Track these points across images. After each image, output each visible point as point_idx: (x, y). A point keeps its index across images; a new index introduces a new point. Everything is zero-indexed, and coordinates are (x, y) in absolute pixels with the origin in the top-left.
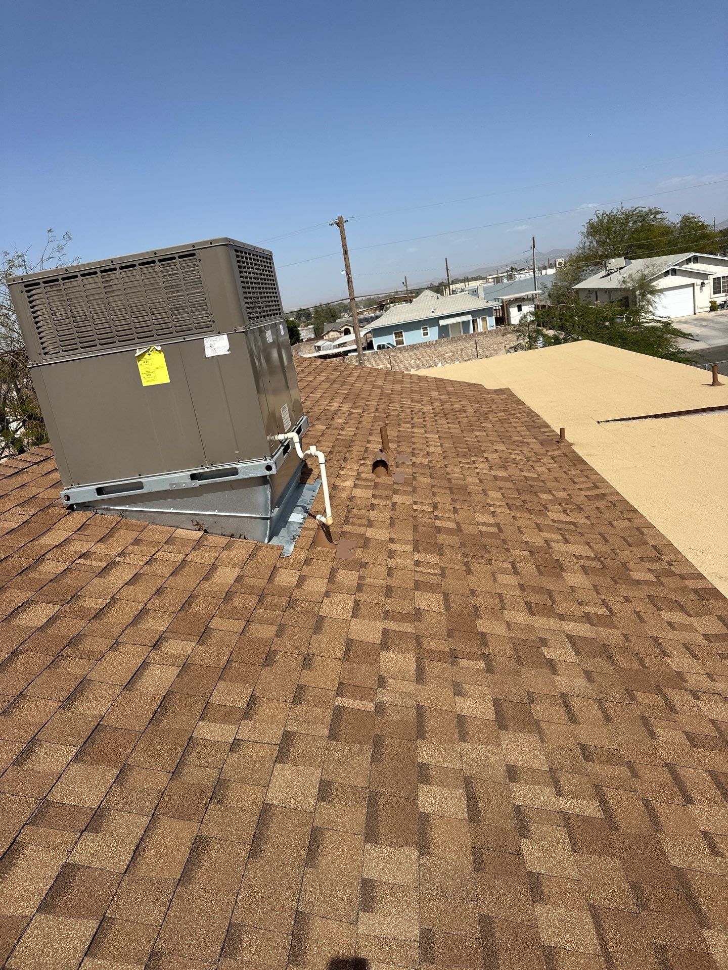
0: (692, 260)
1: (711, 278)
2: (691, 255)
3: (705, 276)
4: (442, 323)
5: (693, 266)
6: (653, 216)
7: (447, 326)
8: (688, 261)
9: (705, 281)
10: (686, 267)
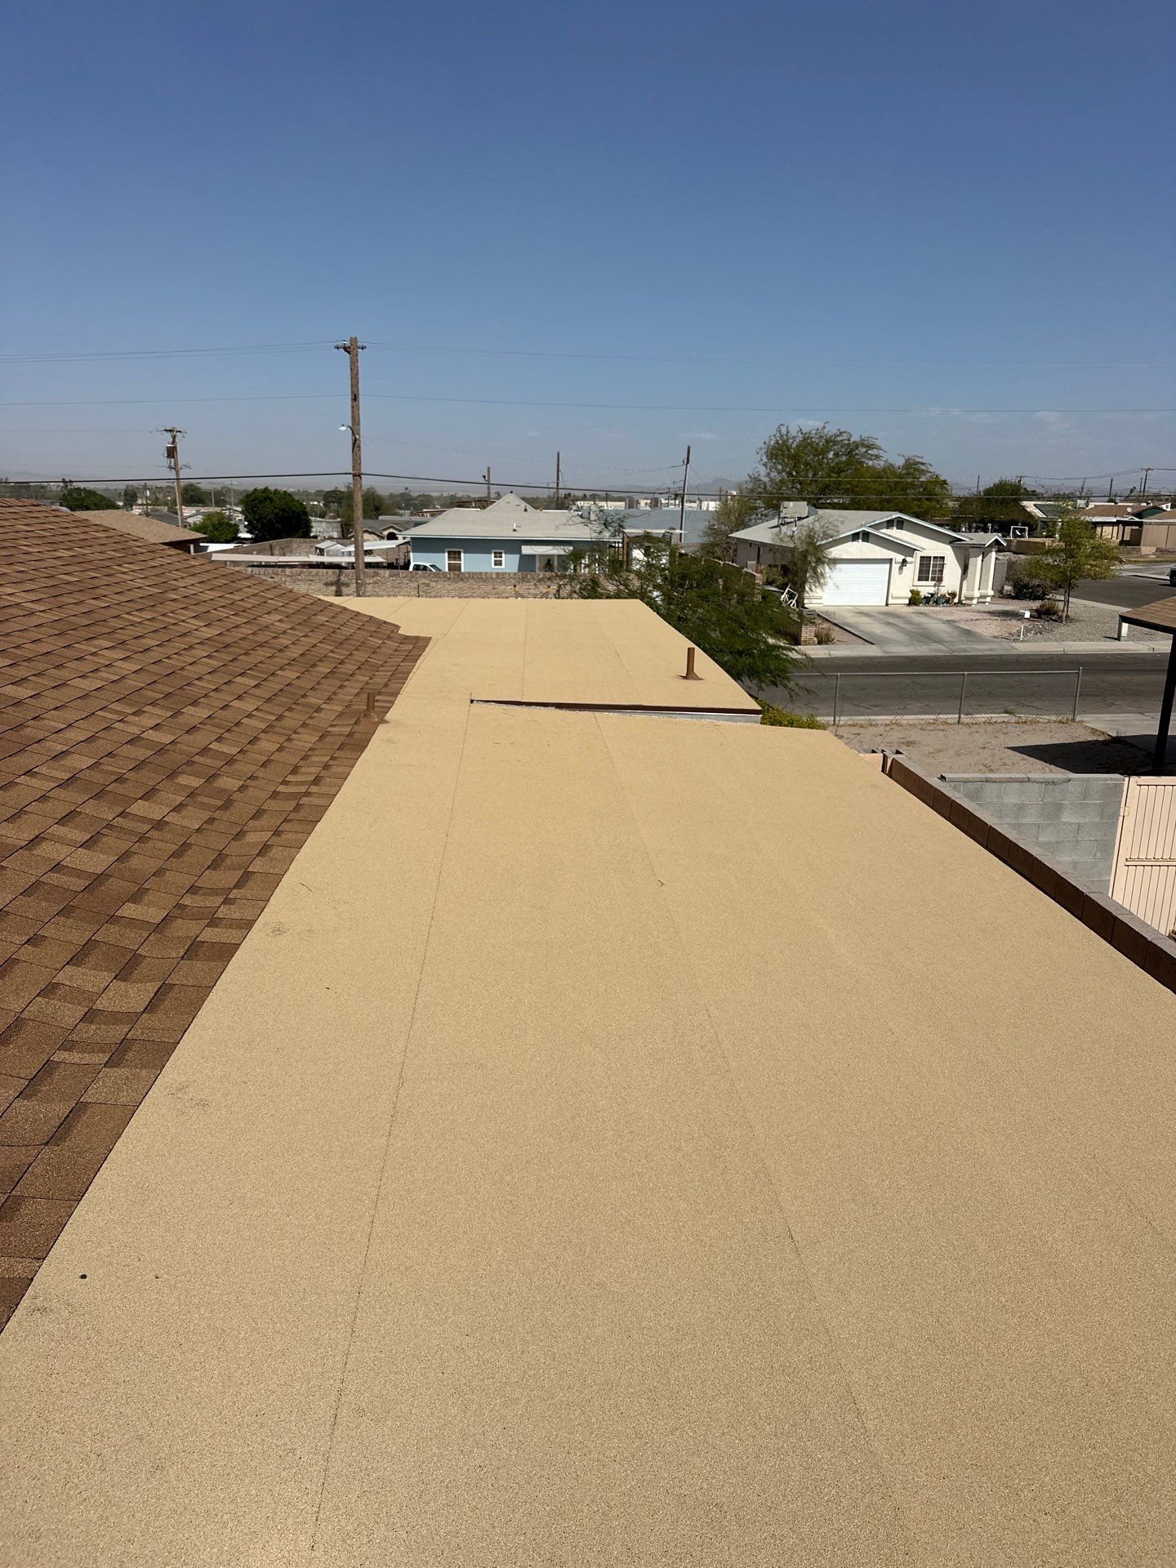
0: (895, 523)
1: (918, 555)
2: (895, 515)
3: (909, 551)
4: (526, 550)
5: (895, 533)
6: (864, 450)
7: (533, 557)
8: (889, 524)
9: (909, 559)
10: (885, 532)
